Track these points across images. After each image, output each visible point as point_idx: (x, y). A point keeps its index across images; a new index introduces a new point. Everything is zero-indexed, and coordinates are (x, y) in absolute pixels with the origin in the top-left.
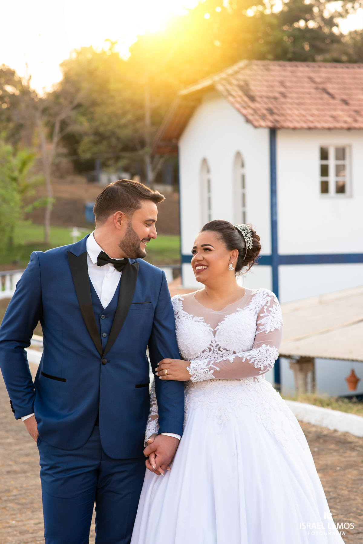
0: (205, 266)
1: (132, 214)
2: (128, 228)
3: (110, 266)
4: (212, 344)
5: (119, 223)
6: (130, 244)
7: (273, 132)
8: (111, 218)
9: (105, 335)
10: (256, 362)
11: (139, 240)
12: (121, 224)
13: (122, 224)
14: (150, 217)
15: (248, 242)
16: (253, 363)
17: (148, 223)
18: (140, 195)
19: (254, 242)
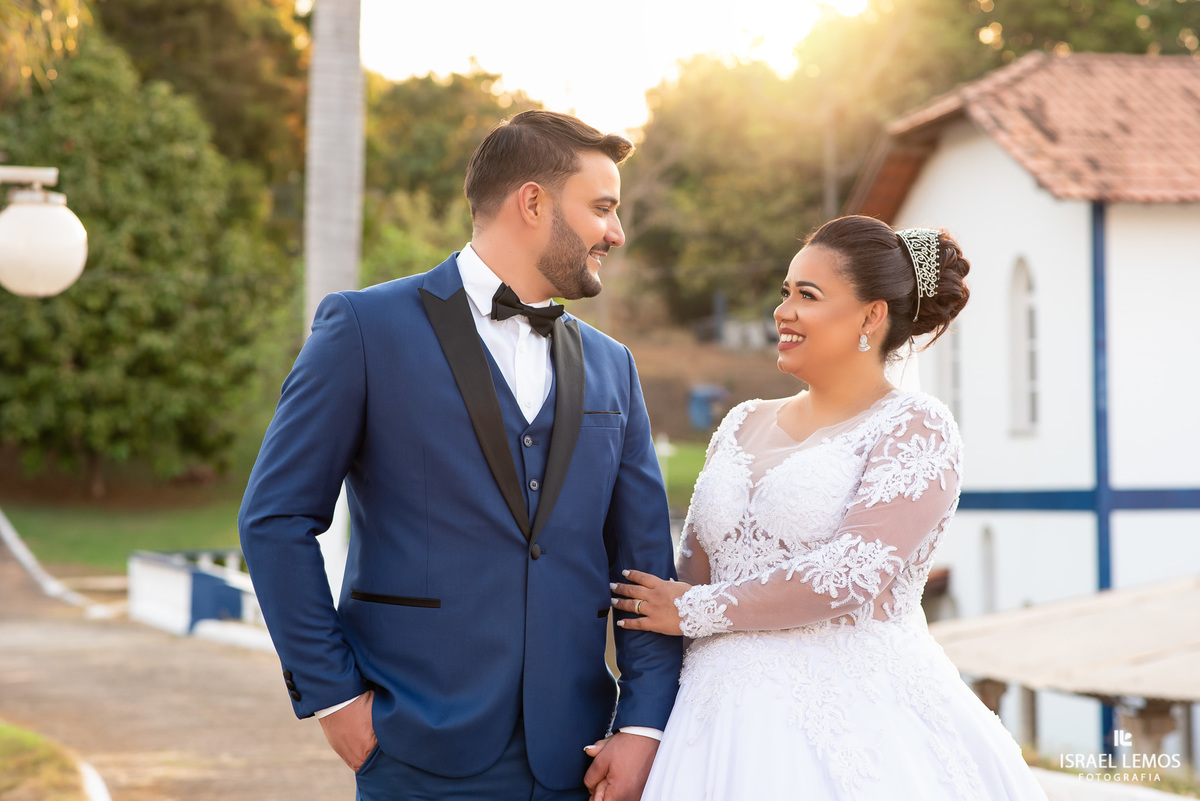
0: (799, 335)
1: (561, 188)
2: (555, 222)
3: (520, 323)
4: (743, 520)
5: (532, 213)
6: (564, 260)
7: (1099, 209)
8: (510, 201)
9: (534, 485)
10: (817, 579)
11: (585, 249)
12: (536, 214)
13: (539, 214)
14: (606, 193)
15: (923, 281)
16: (811, 580)
17: (601, 206)
18: (577, 140)
19: (942, 279)
